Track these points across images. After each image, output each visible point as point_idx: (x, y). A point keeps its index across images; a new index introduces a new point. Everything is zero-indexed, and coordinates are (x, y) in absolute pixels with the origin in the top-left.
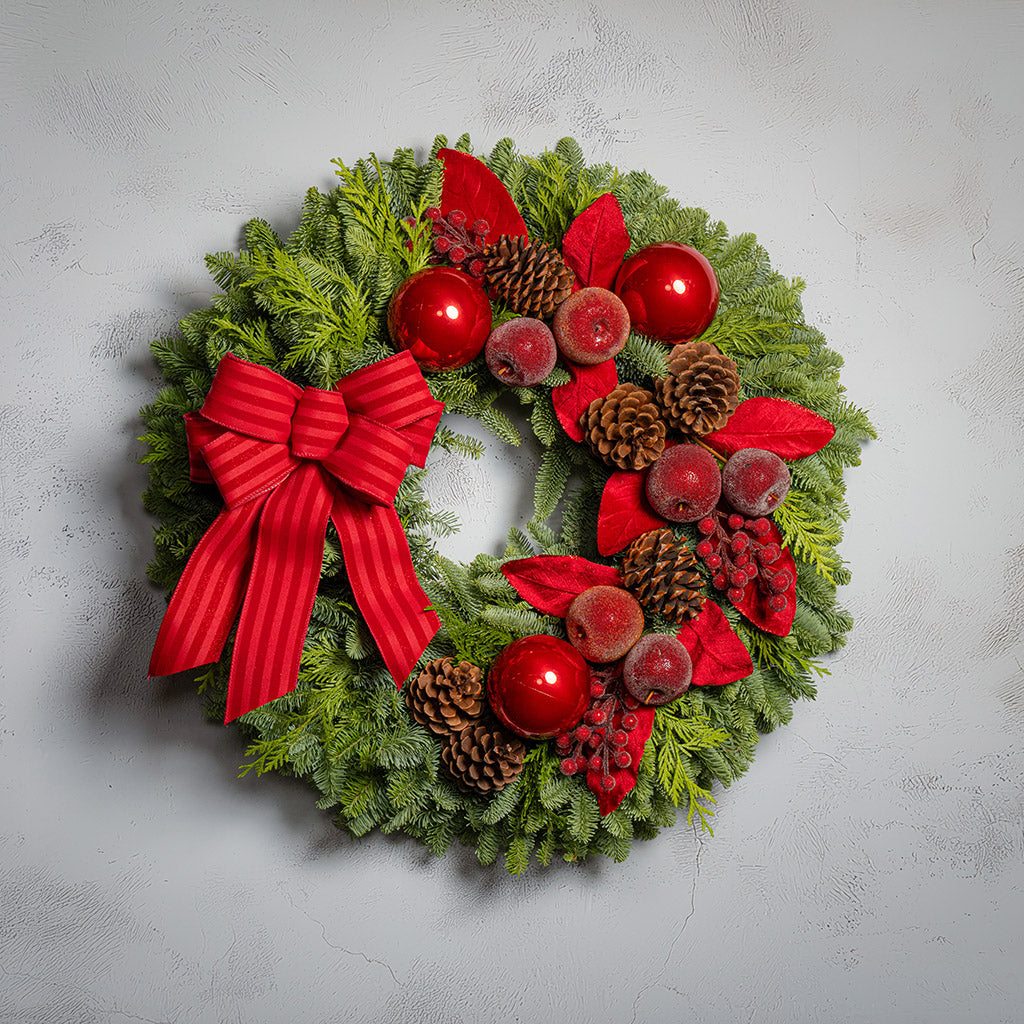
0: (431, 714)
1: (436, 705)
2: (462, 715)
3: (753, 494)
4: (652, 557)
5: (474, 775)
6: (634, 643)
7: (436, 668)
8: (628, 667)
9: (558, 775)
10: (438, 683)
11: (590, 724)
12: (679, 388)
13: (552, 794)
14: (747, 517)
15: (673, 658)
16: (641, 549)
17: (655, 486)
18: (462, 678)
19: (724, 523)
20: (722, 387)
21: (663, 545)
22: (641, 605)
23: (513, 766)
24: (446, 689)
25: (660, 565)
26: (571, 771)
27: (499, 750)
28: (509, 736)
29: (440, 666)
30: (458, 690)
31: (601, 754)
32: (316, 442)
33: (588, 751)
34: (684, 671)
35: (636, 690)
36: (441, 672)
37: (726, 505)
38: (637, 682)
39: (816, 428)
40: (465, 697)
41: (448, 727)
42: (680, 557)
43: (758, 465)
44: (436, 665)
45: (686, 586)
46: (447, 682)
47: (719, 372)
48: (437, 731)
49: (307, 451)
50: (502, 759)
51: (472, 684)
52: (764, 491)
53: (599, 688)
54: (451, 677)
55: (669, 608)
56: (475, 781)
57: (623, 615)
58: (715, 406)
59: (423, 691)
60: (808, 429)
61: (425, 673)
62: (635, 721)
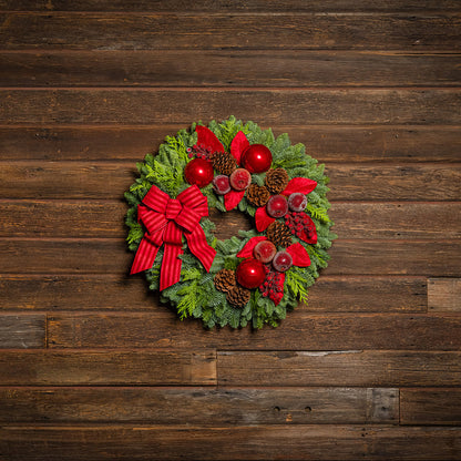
0: (221, 286)
1: (222, 283)
2: (230, 285)
3: (297, 206)
4: (274, 229)
5: (236, 301)
6: (274, 256)
8: (274, 262)
9: (262, 297)
10: (222, 276)
11: (268, 281)
13: (261, 303)
14: (297, 212)
16: (270, 228)
17: (269, 209)
18: (229, 274)
19: (291, 215)
20: (281, 176)
22: (274, 244)
23: (247, 297)
24: (225, 278)
25: (277, 231)
26: (265, 296)
27: (242, 293)
28: (244, 289)
30: (228, 277)
32: (173, 214)
33: (269, 288)
34: (290, 260)
35: (277, 268)
37: (290, 210)
39: (311, 184)
40: (230, 279)
41: (227, 289)
43: (297, 197)
46: (225, 276)
49: (170, 217)
50: (244, 295)
51: (232, 275)
52: (300, 204)
53: (268, 270)
56: (237, 303)
57: (269, 248)
60: (309, 184)
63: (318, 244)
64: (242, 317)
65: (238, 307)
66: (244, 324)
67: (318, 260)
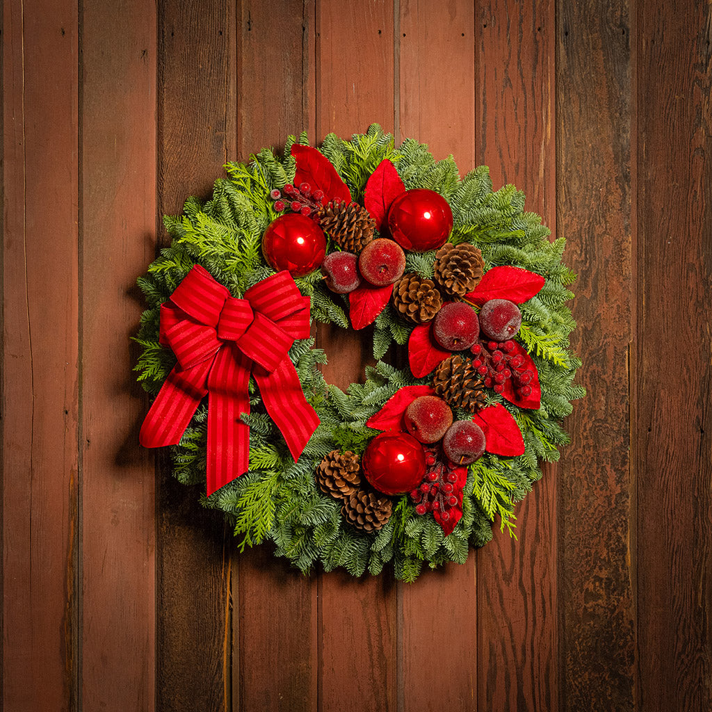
0: (330, 486)
1: (332, 480)
2: (350, 485)
3: (499, 325)
4: (450, 374)
5: (360, 522)
6: (449, 429)
7: (331, 457)
8: (446, 444)
9: (415, 516)
10: (332, 466)
11: (429, 482)
12: (441, 266)
13: (412, 529)
14: (499, 342)
15: (472, 434)
16: (443, 370)
17: (440, 332)
18: (347, 461)
19: (486, 346)
20: (467, 262)
21: (455, 365)
22: (447, 404)
23: (384, 513)
24: (337, 469)
25: (455, 377)
26: (422, 512)
27: (374, 504)
28: (378, 496)
29: (333, 455)
30: (345, 469)
31: (439, 500)
33: (431, 498)
34: (481, 441)
35: (453, 456)
36: (334, 459)
37: (484, 336)
38: (453, 451)
39: (533, 281)
40: (349, 473)
41: (342, 493)
42: (466, 371)
43: (499, 310)
44: (330, 455)
45: (472, 388)
46: (337, 465)
47: (466, 254)
48: (336, 496)
49: (226, 335)
50: (377, 510)
51: (353, 465)
52: (505, 324)
53: (431, 459)
54: (340, 461)
55: (465, 403)
56: (363, 526)
57: (438, 412)
58: (463, 274)
59: (323, 472)
60: (528, 281)
61: (325, 461)
62: (455, 477)
63: (542, 411)
64: (370, 554)
65: (363, 534)
66: (376, 569)
67: (542, 445)
